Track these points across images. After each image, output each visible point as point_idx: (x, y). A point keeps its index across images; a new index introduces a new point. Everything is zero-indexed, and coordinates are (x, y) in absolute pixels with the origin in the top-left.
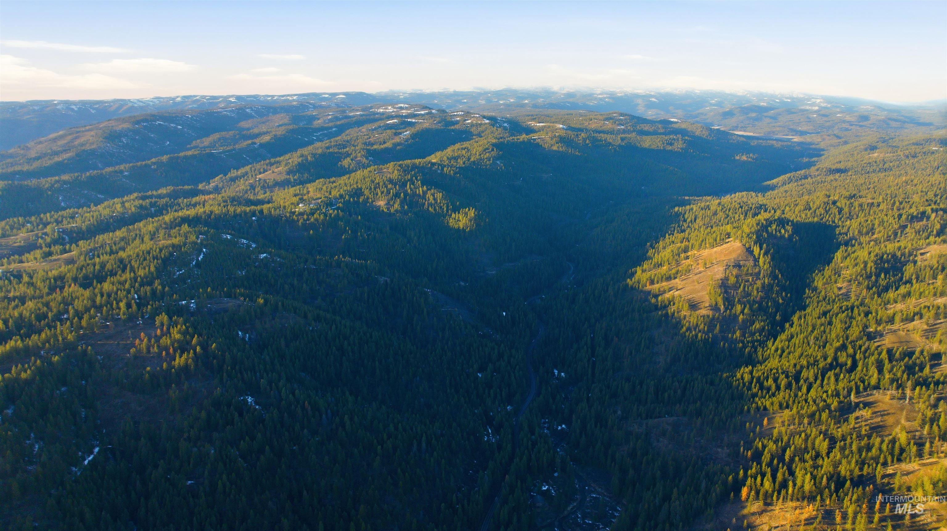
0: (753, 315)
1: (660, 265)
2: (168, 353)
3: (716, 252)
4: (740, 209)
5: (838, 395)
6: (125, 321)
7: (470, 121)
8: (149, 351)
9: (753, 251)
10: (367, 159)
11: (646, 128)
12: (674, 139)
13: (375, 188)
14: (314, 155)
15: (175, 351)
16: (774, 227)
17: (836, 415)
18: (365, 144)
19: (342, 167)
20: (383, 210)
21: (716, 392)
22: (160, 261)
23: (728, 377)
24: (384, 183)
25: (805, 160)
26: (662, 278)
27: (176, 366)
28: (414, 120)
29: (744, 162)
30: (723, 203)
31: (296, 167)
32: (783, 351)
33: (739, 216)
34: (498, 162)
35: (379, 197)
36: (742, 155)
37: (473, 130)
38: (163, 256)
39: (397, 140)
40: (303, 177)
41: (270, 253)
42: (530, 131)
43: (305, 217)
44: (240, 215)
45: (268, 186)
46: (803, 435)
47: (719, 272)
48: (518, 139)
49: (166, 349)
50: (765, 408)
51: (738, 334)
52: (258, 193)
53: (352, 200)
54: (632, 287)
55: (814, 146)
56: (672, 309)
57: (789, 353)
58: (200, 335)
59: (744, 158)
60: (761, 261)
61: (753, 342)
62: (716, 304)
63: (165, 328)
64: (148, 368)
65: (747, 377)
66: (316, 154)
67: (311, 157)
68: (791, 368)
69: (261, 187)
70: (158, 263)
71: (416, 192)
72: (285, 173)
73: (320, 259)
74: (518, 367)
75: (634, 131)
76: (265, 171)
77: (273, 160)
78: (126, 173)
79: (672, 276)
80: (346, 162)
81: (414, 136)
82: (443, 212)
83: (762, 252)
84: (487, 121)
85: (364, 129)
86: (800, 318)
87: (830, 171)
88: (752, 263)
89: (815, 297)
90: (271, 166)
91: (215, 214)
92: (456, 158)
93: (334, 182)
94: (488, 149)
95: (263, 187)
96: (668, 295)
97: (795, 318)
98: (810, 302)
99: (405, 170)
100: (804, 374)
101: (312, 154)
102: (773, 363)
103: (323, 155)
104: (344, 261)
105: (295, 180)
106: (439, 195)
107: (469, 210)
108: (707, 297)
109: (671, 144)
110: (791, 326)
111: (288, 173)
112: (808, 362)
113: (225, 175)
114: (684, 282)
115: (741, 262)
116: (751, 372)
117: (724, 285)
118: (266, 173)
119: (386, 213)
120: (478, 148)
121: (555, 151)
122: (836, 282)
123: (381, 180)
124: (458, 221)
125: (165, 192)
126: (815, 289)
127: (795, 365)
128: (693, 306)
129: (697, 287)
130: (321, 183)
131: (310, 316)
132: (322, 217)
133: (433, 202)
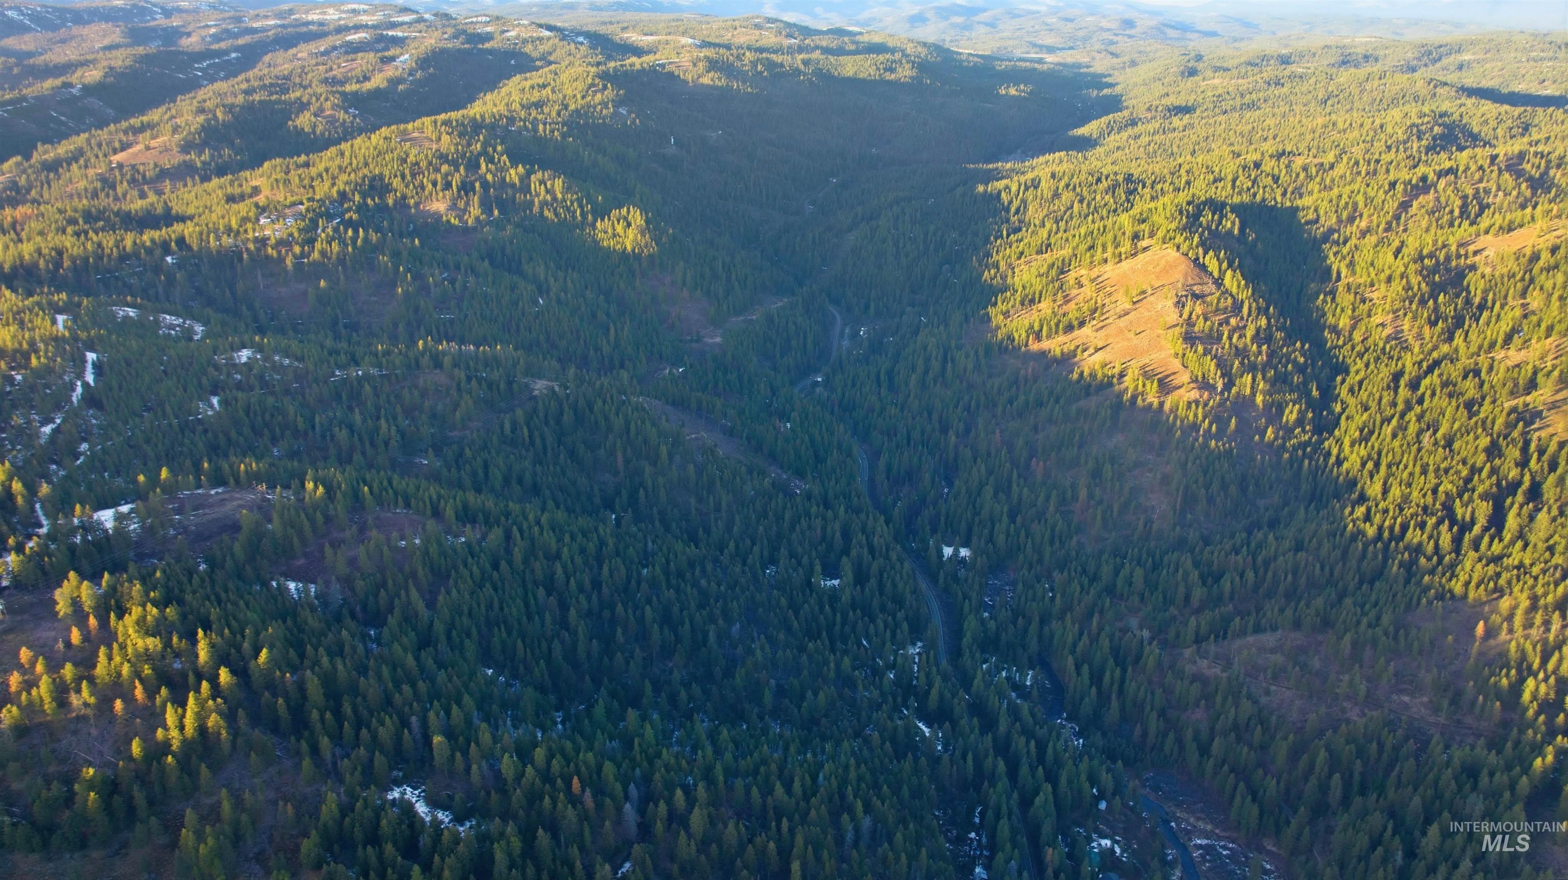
0: (1276, 392)
2: (129, 699)
3: (1133, 271)
7: (513, 33)
8: (63, 705)
9: (1206, 265)
10: (347, 112)
11: (824, 42)
13: (413, 175)
14: (230, 108)
15: (151, 693)
16: (1208, 215)
19: (299, 132)
20: (448, 221)
24: (430, 163)
25: (1099, 92)
27: (176, 745)
28: (399, 34)
29: (1019, 99)
31: (200, 135)
34: (623, 111)
35: (431, 194)
36: (1006, 87)
37: (528, 49)
39: (391, 72)
40: (220, 156)
41: (260, 348)
42: (638, 49)
43: (297, 249)
44: (136, 254)
45: (144, 176)
47: (1165, 310)
48: (629, 66)
51: (1268, 434)
52: (125, 196)
53: (369, 201)
56: (1124, 390)
58: (207, 628)
59: (1013, 91)
60: (1228, 281)
63: (92, 623)
64: (88, 772)
66: (230, 106)
67: (224, 113)
69: (129, 183)
71: (504, 179)
72: (176, 149)
73: (387, 353)
76: (124, 147)
77: (135, 121)
79: (1075, 323)
80: (304, 121)
81: (424, 63)
82: (574, 217)
84: (549, 33)
85: (302, 53)
87: (1169, 110)
88: (1213, 287)
90: (134, 134)
91: (70, 258)
92: (539, 105)
93: (309, 164)
95: (133, 181)
97: (1343, 393)
98: (1345, 358)
99: (463, 133)
101: (223, 106)
103: (249, 107)
104: (443, 352)
105: (204, 163)
106: (556, 184)
107: (628, 212)
108: (1176, 364)
109: (892, 70)
111: (186, 147)
113: (28, 158)
114: (1102, 333)
115: (1195, 288)
117: (1192, 335)
118: (130, 151)
119: (457, 227)
120: (571, 84)
121: (710, 86)
122: (1371, 316)
123: (422, 156)
124: (615, 235)
128: (1164, 383)
129: (1136, 341)
130: (278, 169)
131: (449, 513)
132: (335, 247)
133: (549, 197)
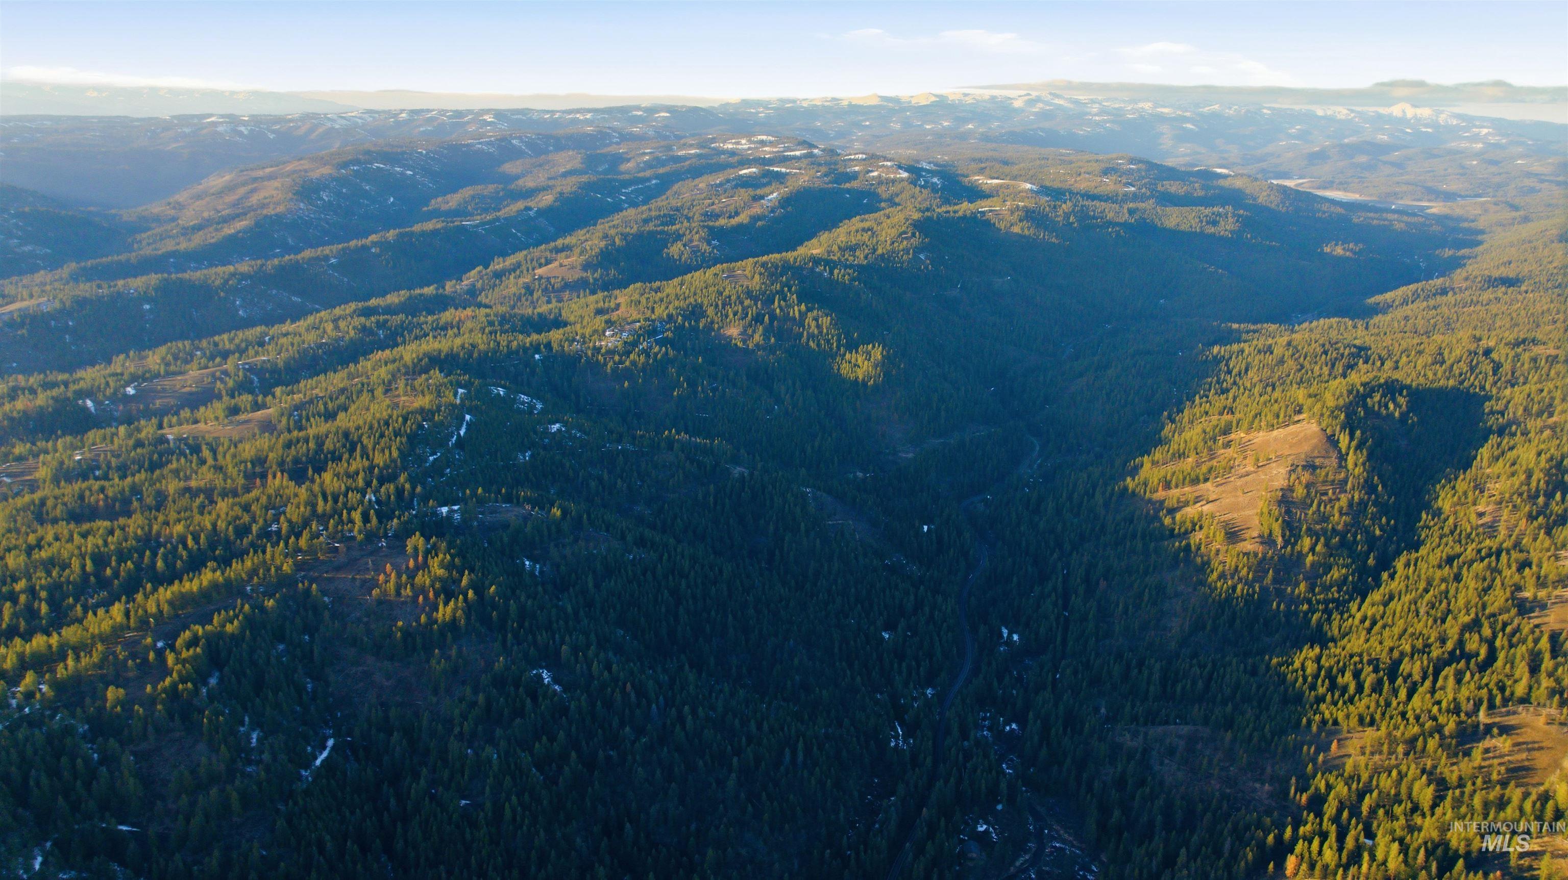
0: (1331, 555)
1: (1181, 455)
2: (426, 598)
3: (1276, 439)
4: (1324, 356)
5: (1457, 711)
6: (361, 543)
7: (875, 174)
8: (398, 594)
9: (1338, 441)
10: (709, 244)
11: (1174, 187)
12: (1219, 214)
13: (724, 305)
14: (624, 236)
15: (437, 595)
16: (1377, 397)
17: (1450, 744)
18: (706, 214)
19: (669, 258)
20: (736, 345)
21: (1259, 687)
22: (404, 440)
23: (1280, 665)
24: (739, 297)
25: (1448, 253)
26: (1184, 479)
27: (440, 621)
28: (783, 170)
29: (1339, 259)
30: (1294, 343)
31: (597, 257)
32: (1374, 623)
33: (1321, 368)
34: (922, 257)
35: (731, 321)
36: (1336, 245)
37: (881, 190)
38: (409, 431)
39: (757, 210)
40: (608, 275)
41: (565, 424)
42: (976, 194)
43: (617, 358)
44: (517, 352)
45: (553, 287)
46: (1394, 773)
47: (1278, 476)
48: (955, 212)
49: (423, 590)
50: (1336, 722)
51: (1303, 587)
52: (537, 300)
53: (687, 324)
54: (1133, 492)
55: (1466, 225)
56: (1197, 537)
57: (1384, 627)
58: (472, 570)
59: (1339, 251)
60: (1351, 459)
61: (1326, 602)
62: (1270, 534)
63: (420, 558)
64: (400, 623)
65: (1311, 668)
66: (628, 234)
67: (621, 240)
68: (1384, 654)
69: (542, 291)
70: (401, 443)
71: (789, 314)
72: (579, 267)
73: (642, 436)
74: (945, 625)
75: (1152, 196)
76: (548, 262)
77: (560, 243)
78: (333, 261)
79: (1201, 477)
80: (675, 250)
81: (785, 202)
82: (831, 349)
83: (1354, 443)
84: (905, 175)
85: (702, 183)
86: (1407, 565)
87: (1489, 282)
88: (1334, 461)
89: (1436, 528)
90: (557, 253)
91: (479, 351)
92: (853, 249)
93: (658, 290)
94: (905, 233)
95: (545, 290)
96: (1191, 511)
97: (1399, 564)
98: (1427, 536)
99: (773, 273)
100: (1405, 667)
101: (622, 234)
102: (1355, 643)
103: (639, 236)
104: (678, 440)
105: (595, 280)
106: (826, 321)
107: (874, 347)
108: (1256, 521)
109: (1215, 223)
110: (1392, 577)
111: (586, 267)
112: (1413, 647)
113: (486, 267)
114: (1221, 489)
115: (1317, 460)
116: (1318, 659)
117: (1285, 500)
118: (550, 266)
119: (740, 348)
120: (889, 231)
121: (1017, 234)
122: (1474, 504)
123: (734, 292)
124: (855, 365)
125: (397, 301)
126: (1438, 513)
127: (1391, 650)
128: (1233, 535)
129: (1240, 499)
130: (638, 291)
131: (629, 538)
132: (642, 358)
133: (816, 332)
